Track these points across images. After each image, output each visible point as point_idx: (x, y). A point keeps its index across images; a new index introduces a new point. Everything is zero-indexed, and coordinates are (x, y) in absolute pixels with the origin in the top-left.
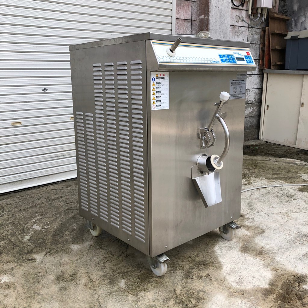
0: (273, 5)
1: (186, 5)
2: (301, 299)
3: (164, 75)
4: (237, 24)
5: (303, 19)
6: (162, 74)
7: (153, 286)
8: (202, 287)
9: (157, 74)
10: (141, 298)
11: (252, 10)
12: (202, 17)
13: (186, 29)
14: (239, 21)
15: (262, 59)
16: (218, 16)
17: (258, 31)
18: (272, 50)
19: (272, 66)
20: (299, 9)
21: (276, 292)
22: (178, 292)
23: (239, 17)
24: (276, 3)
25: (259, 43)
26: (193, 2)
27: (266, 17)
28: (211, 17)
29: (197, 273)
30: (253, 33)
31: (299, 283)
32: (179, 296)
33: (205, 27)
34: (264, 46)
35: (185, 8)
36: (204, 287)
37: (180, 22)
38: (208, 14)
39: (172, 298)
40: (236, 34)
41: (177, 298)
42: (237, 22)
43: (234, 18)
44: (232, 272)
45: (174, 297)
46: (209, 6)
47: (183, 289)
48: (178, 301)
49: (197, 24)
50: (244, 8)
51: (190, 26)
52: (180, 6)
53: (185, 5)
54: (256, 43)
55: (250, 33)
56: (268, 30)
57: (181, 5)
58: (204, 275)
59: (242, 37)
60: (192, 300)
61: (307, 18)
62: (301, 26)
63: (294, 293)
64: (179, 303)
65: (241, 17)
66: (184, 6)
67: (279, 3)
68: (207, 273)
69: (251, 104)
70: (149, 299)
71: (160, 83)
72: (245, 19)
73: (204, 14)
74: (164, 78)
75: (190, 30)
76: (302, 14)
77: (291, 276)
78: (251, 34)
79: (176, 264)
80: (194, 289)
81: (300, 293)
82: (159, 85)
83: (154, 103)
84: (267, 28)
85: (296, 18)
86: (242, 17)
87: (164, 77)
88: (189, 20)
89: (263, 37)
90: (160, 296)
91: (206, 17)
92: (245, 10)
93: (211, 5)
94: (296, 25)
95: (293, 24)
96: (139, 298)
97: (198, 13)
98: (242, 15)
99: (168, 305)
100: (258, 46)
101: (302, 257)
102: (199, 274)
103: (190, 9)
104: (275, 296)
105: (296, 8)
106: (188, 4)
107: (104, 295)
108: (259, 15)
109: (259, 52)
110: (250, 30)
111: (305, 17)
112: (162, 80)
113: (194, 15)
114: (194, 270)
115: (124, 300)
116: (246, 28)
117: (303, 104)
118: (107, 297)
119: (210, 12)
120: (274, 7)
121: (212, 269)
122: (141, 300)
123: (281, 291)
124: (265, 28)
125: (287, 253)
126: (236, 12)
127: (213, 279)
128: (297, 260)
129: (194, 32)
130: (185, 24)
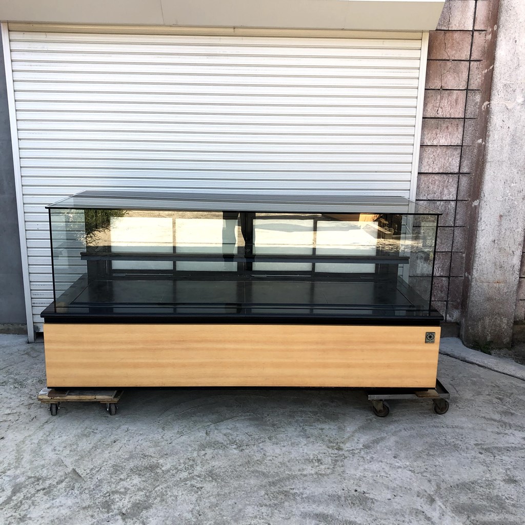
1: (453, 125)
7: (150, 475)
12: (481, 141)
26: (466, 120)
33: (482, 158)
35: (449, 130)
37: (439, 150)
38: (486, 138)
39: (148, 490)
41: (151, 492)
46: (487, 127)
47: (165, 488)
48: (148, 494)
49: (473, 151)
51: (458, 154)
52: (439, 128)
53: (450, 125)
57: (441, 126)
58: (197, 487)
60: (158, 498)
64: (146, 496)
66: (447, 127)
68: (204, 485)
70: (131, 483)
73: (482, 138)
75: (459, 160)
79: (193, 467)
80: (172, 492)
88: (458, 146)
90: (142, 484)
91: (484, 143)
93: (493, 125)
97: (476, 135)
102: (197, 483)
103: (461, 129)
106: (456, 123)
107: (110, 466)
113: (468, 139)
114: (198, 478)
119: (489, 135)
121: (213, 484)
122: (127, 481)
129: (466, 163)
130: (449, 152)
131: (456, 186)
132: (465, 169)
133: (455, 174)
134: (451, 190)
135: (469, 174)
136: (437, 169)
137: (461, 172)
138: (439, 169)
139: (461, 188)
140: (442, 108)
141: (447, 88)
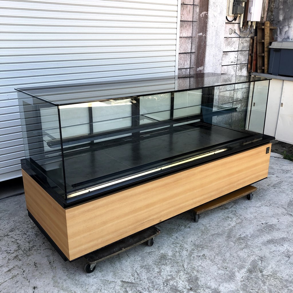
0: (261, 17)
2: (261, 272)
4: (230, 36)
5: (286, 29)
7: (169, 262)
8: (200, 263)
10: (162, 270)
11: (243, 23)
12: (201, 34)
13: (187, 45)
14: (232, 33)
15: (250, 63)
16: (214, 34)
17: (248, 39)
18: (259, 56)
19: (258, 70)
20: (284, 19)
21: (247, 267)
22: (185, 267)
23: (232, 30)
24: (264, 14)
25: (248, 50)
26: (193, 22)
27: (254, 28)
28: (208, 35)
29: (197, 254)
30: (243, 42)
31: (261, 261)
32: (186, 269)
33: (203, 43)
34: (252, 52)
35: (187, 28)
36: (201, 263)
37: (183, 40)
38: (206, 33)
39: (182, 270)
40: (229, 44)
41: (185, 270)
42: (230, 34)
43: (228, 31)
44: (220, 253)
45: (183, 269)
46: (207, 26)
47: (189, 264)
48: (185, 272)
49: (196, 40)
50: (237, 21)
51: (190, 42)
53: (187, 25)
54: (246, 50)
55: (240, 42)
56: (256, 39)
57: (183, 26)
58: (201, 255)
59: (234, 46)
60: (194, 271)
61: (290, 28)
62: (285, 35)
63: (257, 268)
64: (186, 274)
65: (233, 29)
66: (186, 27)
67: (267, 14)
68: (203, 253)
69: (239, 101)
70: (167, 271)
72: (236, 32)
73: (203, 32)
75: (191, 45)
76: (287, 24)
77: (257, 256)
78: (242, 43)
79: (183, 247)
80: (195, 265)
81: (262, 268)
84: (255, 37)
85: (281, 27)
86: (235, 30)
88: (190, 37)
89: (252, 45)
90: (174, 269)
91: (204, 35)
92: (237, 23)
93: (209, 25)
94: (281, 33)
95: (278, 32)
96: (161, 270)
97: (198, 31)
98: (235, 28)
99: (179, 275)
100: (248, 52)
101: (266, 243)
102: (198, 254)
103: (191, 28)
104: (246, 269)
105: (281, 18)
106: (189, 24)
107: (139, 268)
108: (249, 27)
109: (248, 57)
110: (241, 39)
111: (289, 27)
113: (194, 33)
114: (195, 251)
115: (152, 271)
116: (237, 38)
117: (282, 103)
118: (141, 269)
119: (208, 31)
120: (262, 18)
121: (206, 251)
122: (163, 271)
123: (249, 266)
124: (254, 37)
125: (257, 239)
126: (230, 26)
127: (207, 258)
128: (262, 245)
129: (194, 46)
130: (187, 40)
131: (190, 60)
132: (193, 51)
133: (189, 53)
134: (188, 62)
135: (194, 53)
136: (182, 51)
137: (192, 52)
138: (183, 51)
139: (192, 61)
140: (183, 15)
141: (185, 3)
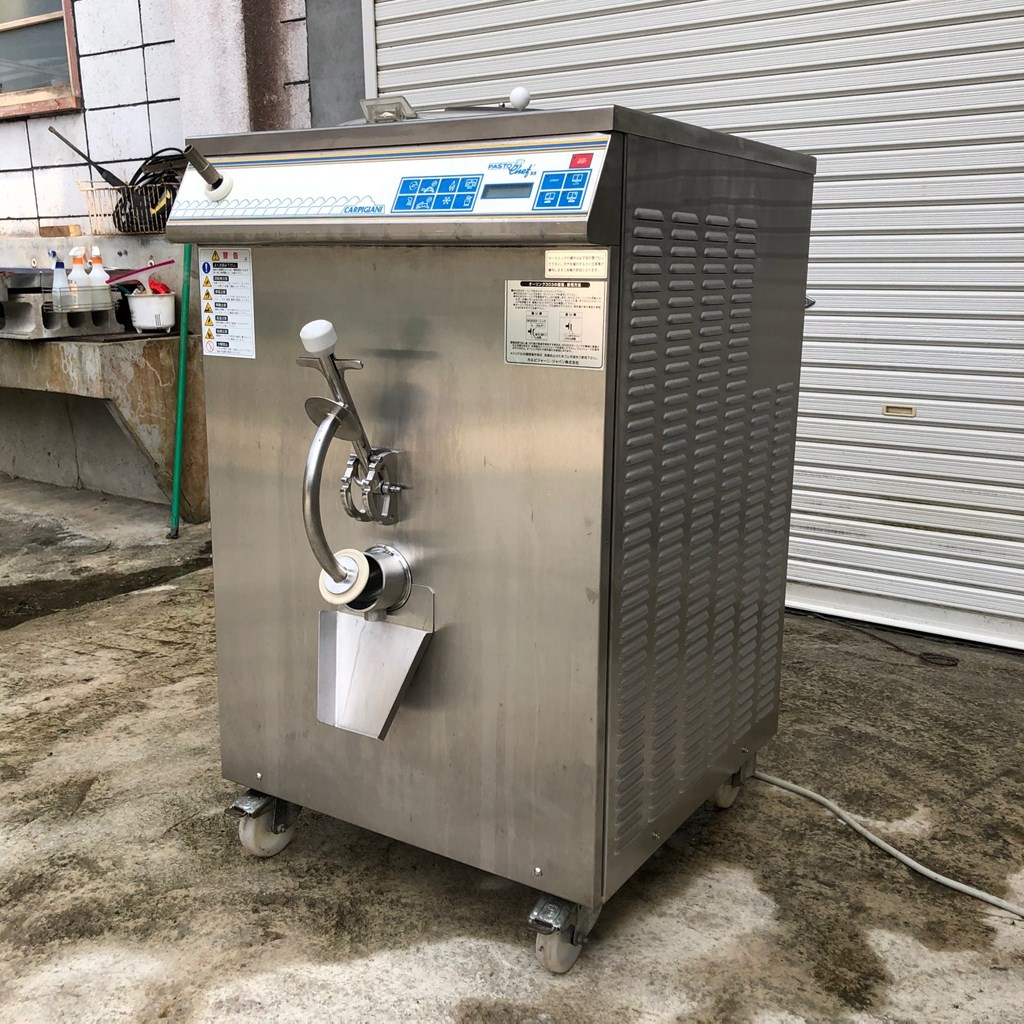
3: (235, 255)
6: (231, 251)
9: (215, 253)
71: (226, 279)
74: (235, 265)
82: (222, 285)
83: (210, 335)
87: (234, 261)
112: (229, 272)
